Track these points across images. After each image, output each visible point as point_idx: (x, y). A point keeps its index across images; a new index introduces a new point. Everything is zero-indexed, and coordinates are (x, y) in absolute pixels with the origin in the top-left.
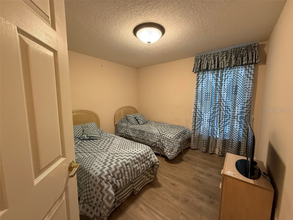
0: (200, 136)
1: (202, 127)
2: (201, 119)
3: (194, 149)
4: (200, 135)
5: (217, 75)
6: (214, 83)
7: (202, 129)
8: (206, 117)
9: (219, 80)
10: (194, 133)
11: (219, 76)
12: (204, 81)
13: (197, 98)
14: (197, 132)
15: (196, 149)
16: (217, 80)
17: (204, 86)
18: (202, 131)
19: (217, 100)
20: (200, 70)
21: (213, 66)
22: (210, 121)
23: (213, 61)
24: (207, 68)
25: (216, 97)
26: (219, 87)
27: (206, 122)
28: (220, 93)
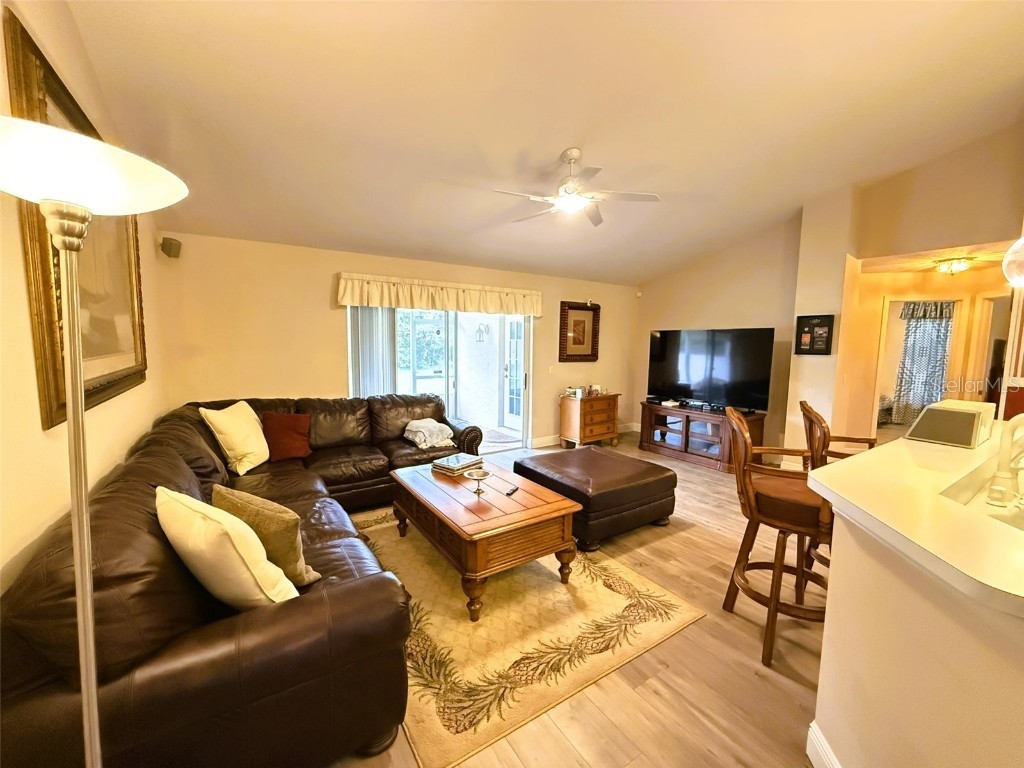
0: (907, 406)
1: (912, 393)
2: (911, 382)
3: (897, 424)
4: (907, 404)
5: (939, 325)
6: (934, 336)
7: (911, 396)
8: (920, 377)
9: (943, 331)
10: (898, 400)
11: (943, 325)
12: (918, 331)
13: (905, 354)
14: (903, 400)
15: (900, 424)
16: (939, 331)
17: (917, 337)
18: (911, 398)
19: (939, 357)
20: (912, 317)
21: (933, 314)
22: (926, 383)
23: (934, 308)
24: (924, 316)
25: (937, 352)
26: (942, 340)
27: (920, 385)
28: (944, 347)
